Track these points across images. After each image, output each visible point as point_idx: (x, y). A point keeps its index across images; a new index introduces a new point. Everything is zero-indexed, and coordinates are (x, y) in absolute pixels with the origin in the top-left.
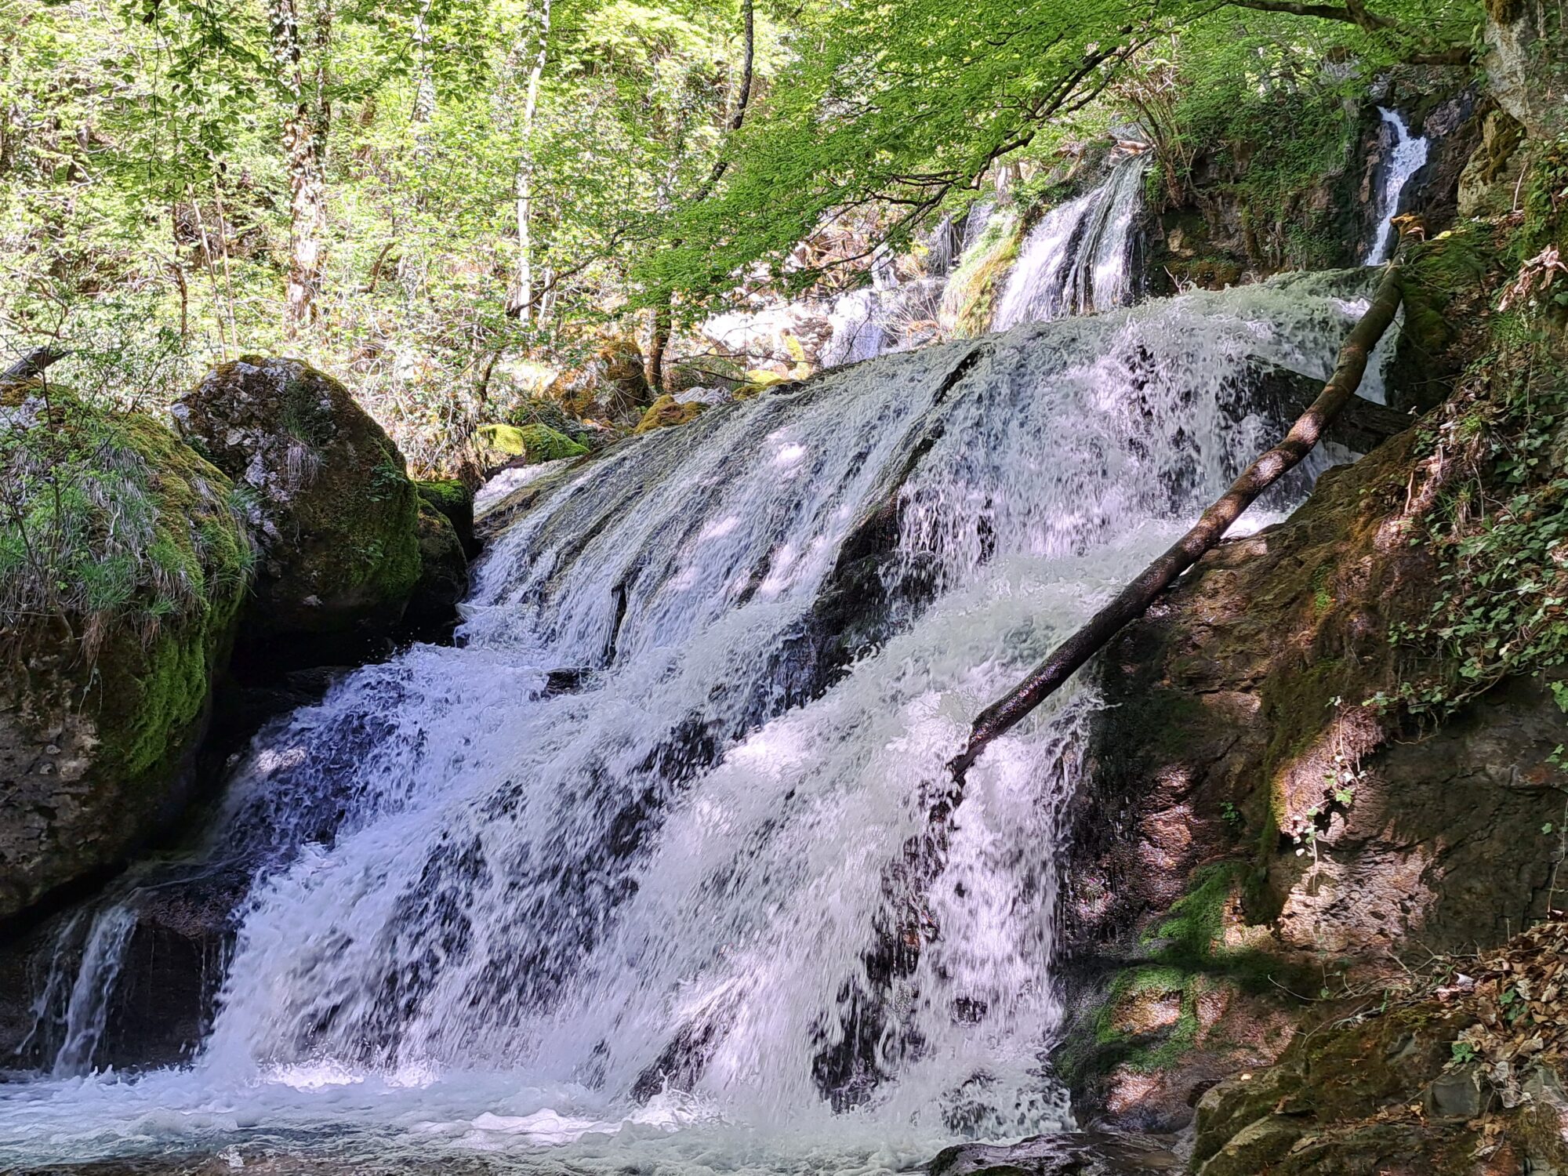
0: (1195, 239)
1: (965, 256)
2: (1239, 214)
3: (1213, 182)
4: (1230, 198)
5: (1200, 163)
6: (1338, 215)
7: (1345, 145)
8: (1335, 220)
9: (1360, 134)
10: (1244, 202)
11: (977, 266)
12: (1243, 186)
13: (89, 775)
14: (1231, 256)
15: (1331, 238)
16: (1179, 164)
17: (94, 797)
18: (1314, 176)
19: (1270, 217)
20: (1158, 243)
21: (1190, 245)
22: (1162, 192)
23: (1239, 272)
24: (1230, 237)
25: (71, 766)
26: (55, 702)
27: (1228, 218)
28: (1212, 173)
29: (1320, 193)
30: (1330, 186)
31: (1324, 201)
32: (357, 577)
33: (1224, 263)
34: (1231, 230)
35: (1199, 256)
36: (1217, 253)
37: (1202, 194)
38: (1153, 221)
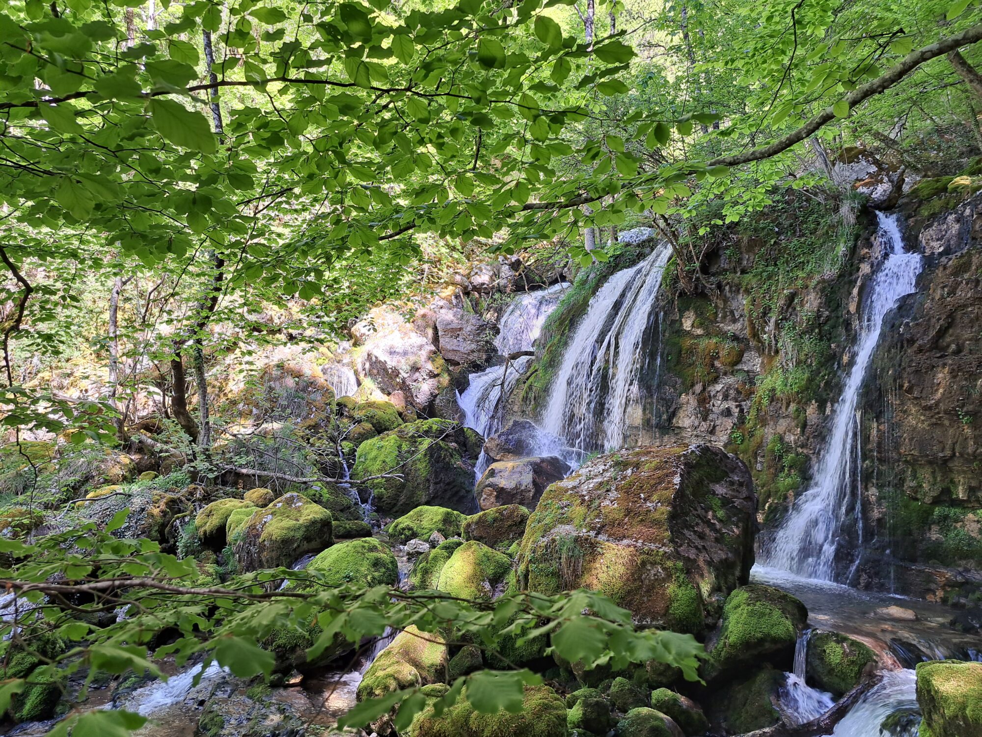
6: (828, 318)
7: (842, 249)
8: (825, 323)
9: (856, 240)
15: (821, 340)
18: (810, 276)
20: (673, 322)
21: (701, 325)
27: (734, 305)
29: (812, 296)
30: (823, 290)
31: (816, 303)
34: (737, 316)
35: (708, 335)
36: (723, 335)
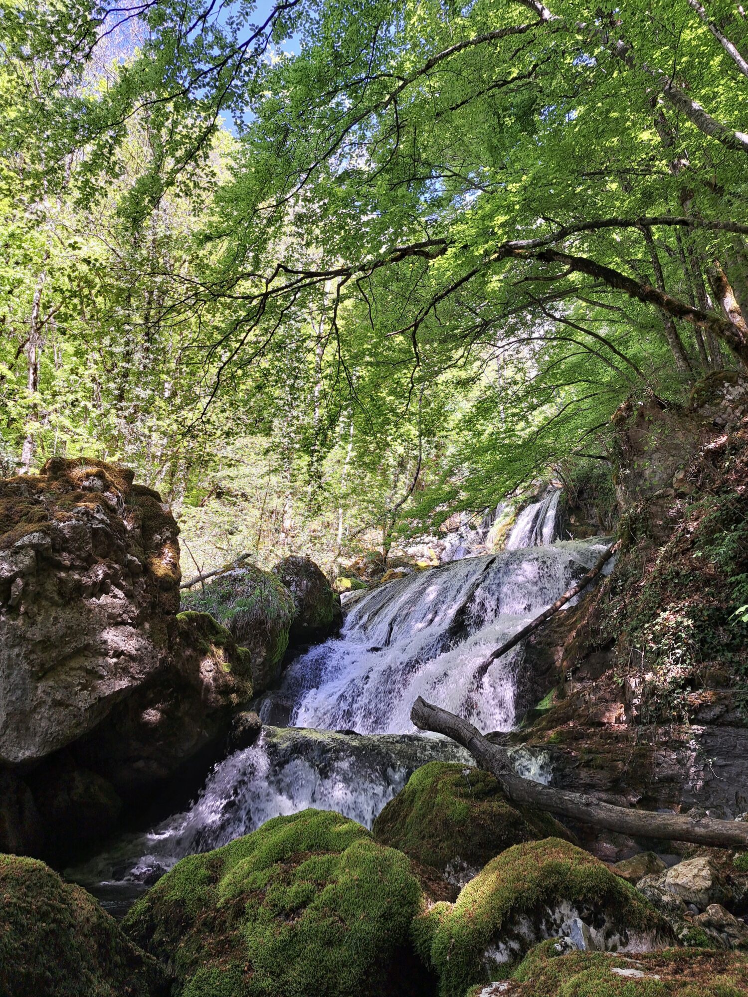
0: (580, 519)
1: (495, 522)
2: (595, 510)
3: (585, 499)
4: (592, 505)
5: (581, 492)
10: (597, 506)
11: (500, 526)
12: (597, 501)
13: (263, 663)
14: (593, 525)
16: (573, 493)
17: (263, 669)
19: (606, 512)
22: (567, 503)
23: (596, 531)
24: (592, 519)
25: (259, 660)
26: (258, 643)
28: (585, 496)
32: (318, 618)
33: (591, 528)
37: (582, 503)
38: (564, 512)
